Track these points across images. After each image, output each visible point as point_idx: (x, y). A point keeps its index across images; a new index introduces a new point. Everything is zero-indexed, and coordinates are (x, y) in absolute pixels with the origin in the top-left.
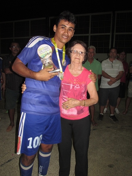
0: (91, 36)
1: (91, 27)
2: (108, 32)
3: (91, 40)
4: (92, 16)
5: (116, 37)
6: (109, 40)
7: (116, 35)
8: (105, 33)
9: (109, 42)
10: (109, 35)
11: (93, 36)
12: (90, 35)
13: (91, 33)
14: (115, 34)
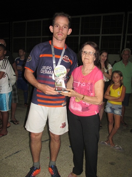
0: (102, 37)
1: (103, 27)
2: (120, 33)
3: (102, 41)
4: (104, 16)
5: (127, 38)
6: (120, 41)
7: (128, 36)
8: (117, 33)
9: (120, 43)
10: (121, 36)
11: (104, 36)
12: (101, 35)
13: (102, 34)
14: (127, 34)
